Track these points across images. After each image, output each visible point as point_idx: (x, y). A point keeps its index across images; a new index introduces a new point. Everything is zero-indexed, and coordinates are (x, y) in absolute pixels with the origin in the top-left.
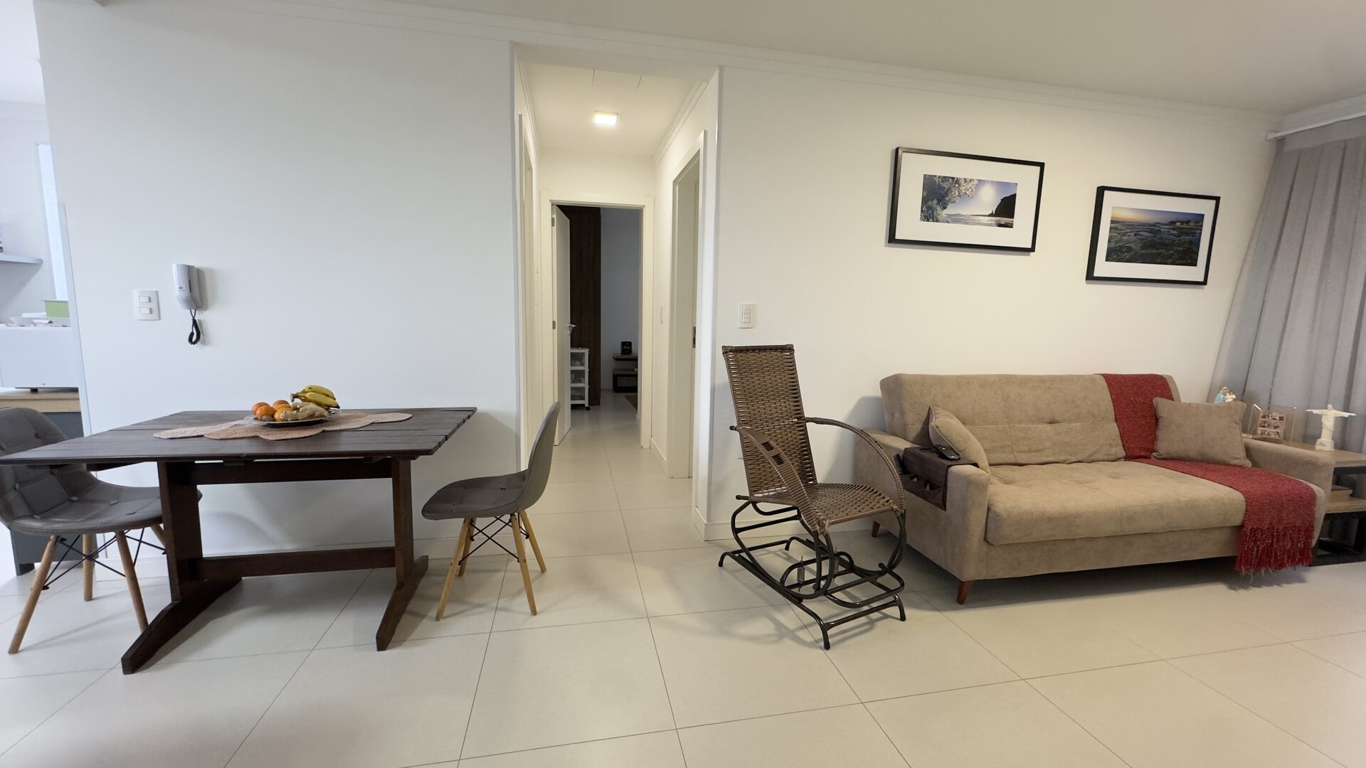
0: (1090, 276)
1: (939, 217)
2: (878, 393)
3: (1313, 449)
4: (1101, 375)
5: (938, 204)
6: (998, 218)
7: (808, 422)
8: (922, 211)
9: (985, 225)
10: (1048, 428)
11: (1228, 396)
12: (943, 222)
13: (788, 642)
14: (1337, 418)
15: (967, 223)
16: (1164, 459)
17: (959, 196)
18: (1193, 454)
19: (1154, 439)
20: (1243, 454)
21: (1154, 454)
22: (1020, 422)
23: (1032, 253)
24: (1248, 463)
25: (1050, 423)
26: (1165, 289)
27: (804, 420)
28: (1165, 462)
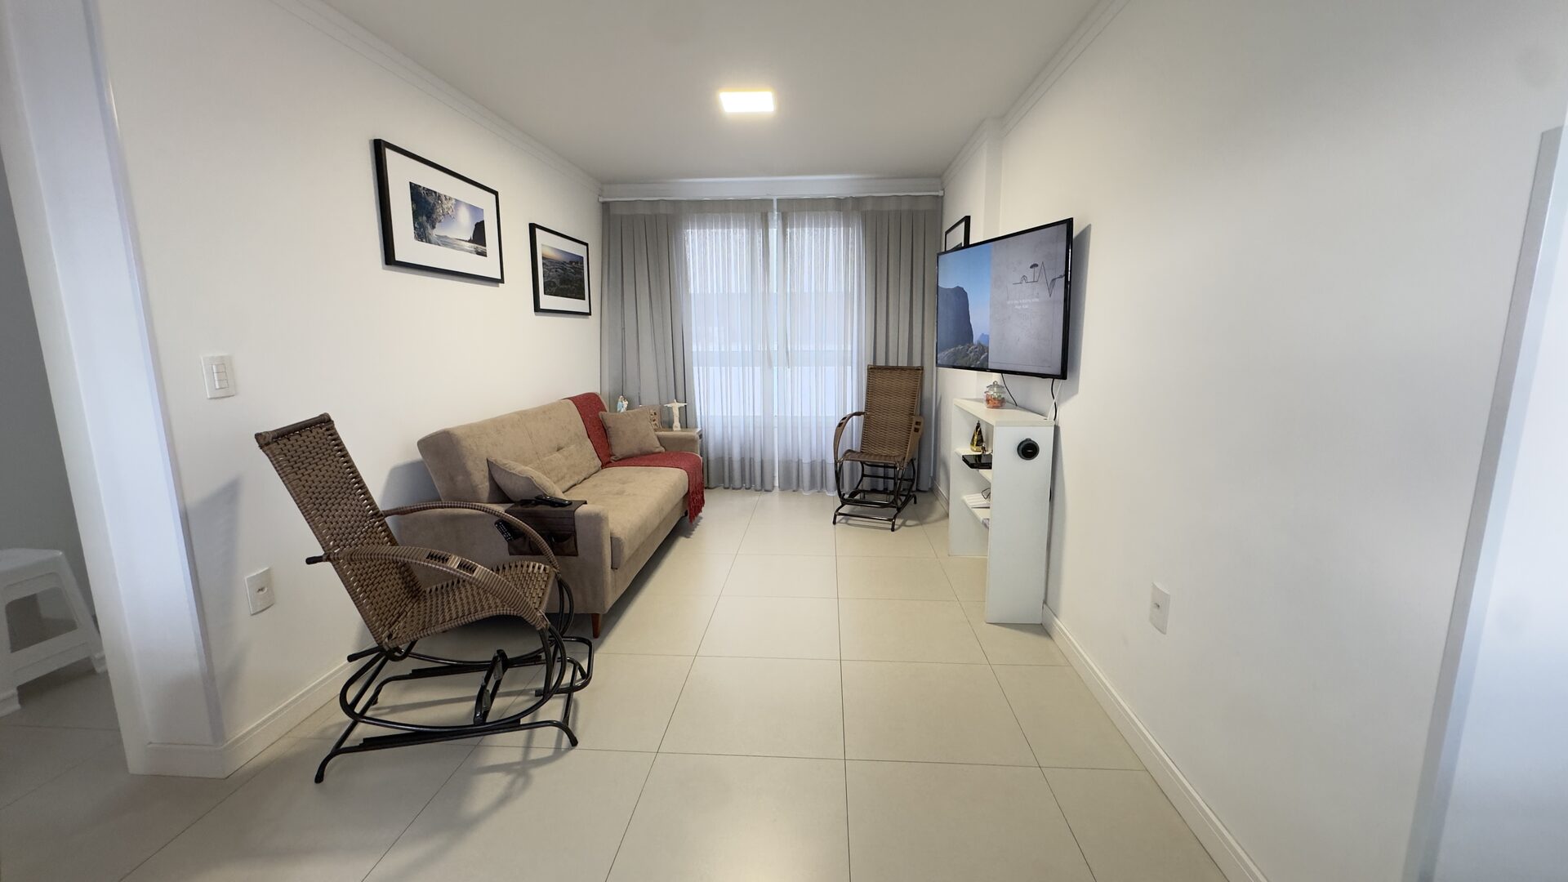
0: (537, 309)
1: (430, 237)
2: (418, 456)
3: (672, 430)
4: (569, 398)
5: (427, 221)
6: (476, 245)
7: (386, 516)
8: (415, 228)
9: (467, 251)
10: (557, 455)
11: (624, 402)
12: (435, 244)
13: (536, 773)
14: (680, 408)
15: (454, 248)
16: (620, 460)
17: (444, 215)
18: (636, 451)
19: (609, 445)
20: (658, 444)
21: (613, 458)
22: (544, 455)
23: (500, 285)
24: (663, 449)
25: (558, 450)
26: (565, 319)
27: (382, 515)
28: (621, 462)
